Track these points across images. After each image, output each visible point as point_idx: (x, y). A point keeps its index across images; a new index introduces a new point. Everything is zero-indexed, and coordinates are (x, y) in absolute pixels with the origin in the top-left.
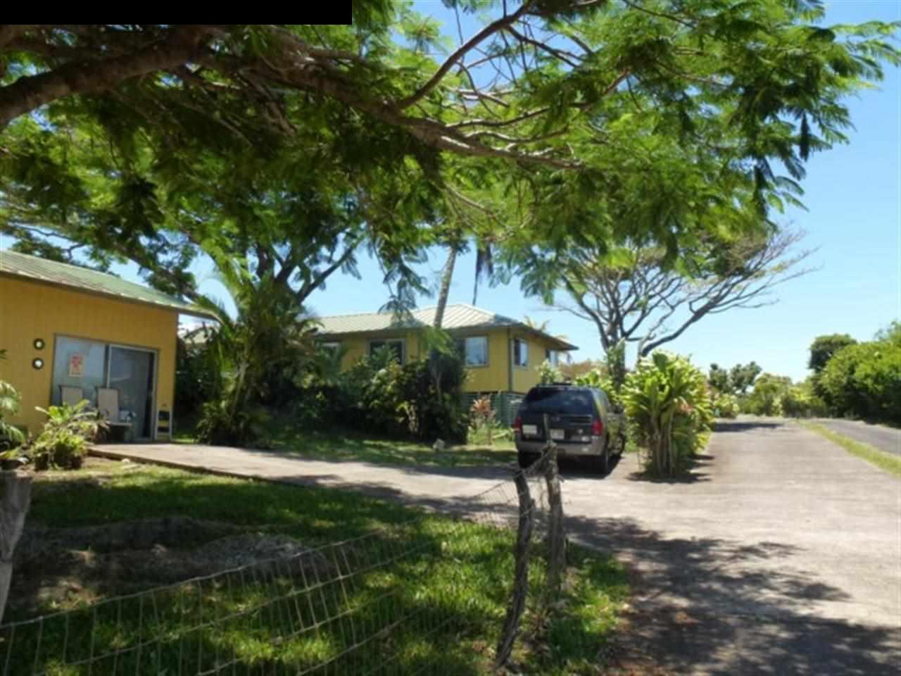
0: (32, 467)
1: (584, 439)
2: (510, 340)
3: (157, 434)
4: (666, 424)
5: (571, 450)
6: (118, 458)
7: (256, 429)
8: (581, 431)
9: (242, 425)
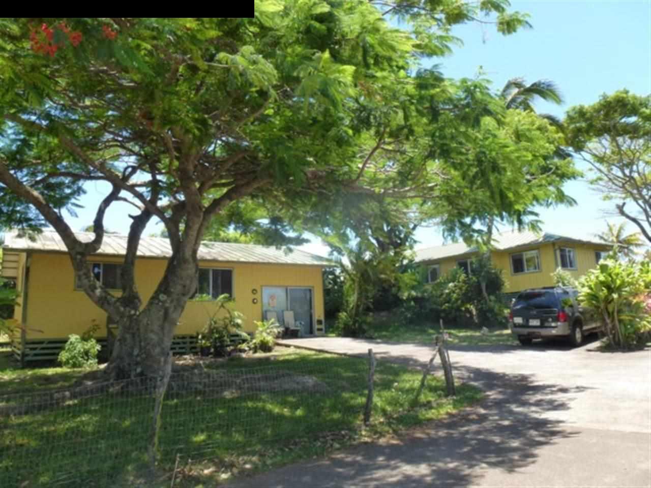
0: (251, 352)
1: (553, 324)
2: (555, 251)
3: (316, 333)
4: (613, 313)
5: (544, 332)
6: (288, 346)
7: (365, 327)
8: (550, 320)
9: (357, 325)
